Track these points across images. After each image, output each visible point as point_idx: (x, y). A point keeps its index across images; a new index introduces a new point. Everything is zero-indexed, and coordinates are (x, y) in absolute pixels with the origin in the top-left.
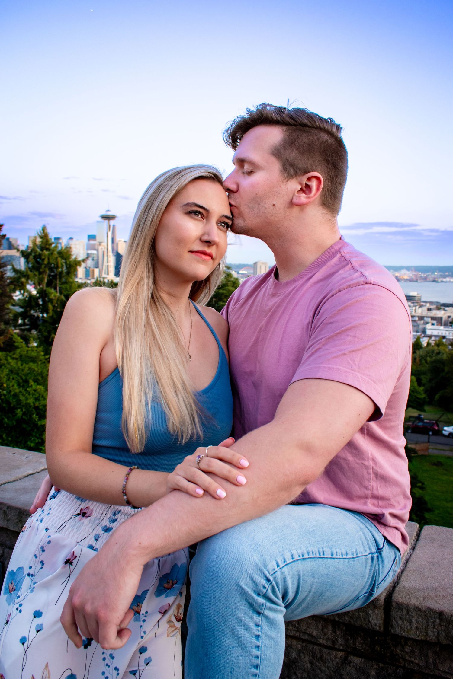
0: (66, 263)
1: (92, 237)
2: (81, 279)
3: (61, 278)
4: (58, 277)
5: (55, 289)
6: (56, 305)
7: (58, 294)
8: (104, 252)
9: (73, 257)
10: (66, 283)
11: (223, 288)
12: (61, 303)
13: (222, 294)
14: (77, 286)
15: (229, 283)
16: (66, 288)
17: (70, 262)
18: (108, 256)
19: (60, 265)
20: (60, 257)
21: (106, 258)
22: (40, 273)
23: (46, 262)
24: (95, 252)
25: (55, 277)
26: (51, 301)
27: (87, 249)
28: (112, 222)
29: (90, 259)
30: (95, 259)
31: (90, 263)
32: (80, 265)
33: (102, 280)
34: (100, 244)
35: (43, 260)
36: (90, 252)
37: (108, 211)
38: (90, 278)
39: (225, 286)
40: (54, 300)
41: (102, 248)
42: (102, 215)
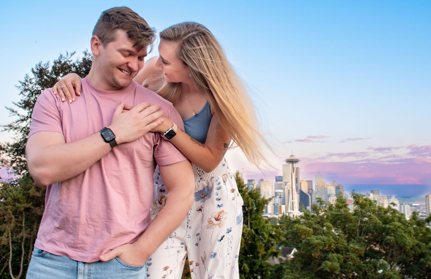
0: (255, 202)
1: (279, 179)
2: (270, 214)
3: (251, 214)
4: (249, 214)
6: (248, 238)
7: (249, 229)
8: (289, 190)
9: (262, 197)
10: (255, 219)
11: (390, 223)
12: (252, 236)
13: (389, 229)
14: (265, 221)
15: (396, 219)
16: (256, 224)
17: (259, 201)
18: (292, 194)
19: (250, 204)
20: (250, 197)
21: (291, 195)
24: (282, 191)
25: (246, 214)
27: (275, 189)
28: (296, 165)
29: (278, 197)
30: (282, 197)
31: (277, 200)
32: (267, 204)
33: (287, 214)
34: (286, 184)
36: (277, 191)
37: (292, 156)
38: (277, 213)
39: (392, 222)
40: (246, 233)
41: (287, 187)
42: (287, 160)
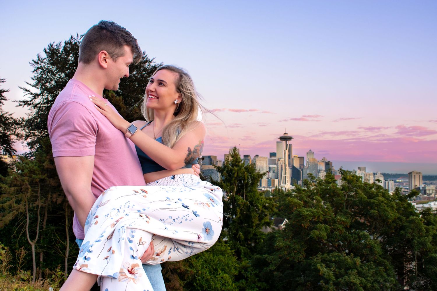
0: (251, 176)
1: (273, 155)
2: (264, 187)
3: (247, 188)
4: (245, 187)
5: (242, 196)
6: (243, 209)
7: (245, 201)
8: (282, 166)
9: (257, 172)
10: (250, 191)
11: (374, 198)
12: (247, 207)
13: (373, 203)
14: (259, 194)
15: (380, 194)
16: (251, 196)
17: (254, 175)
18: (285, 169)
19: (246, 178)
20: (246, 171)
21: (283, 170)
22: (231, 184)
23: (236, 175)
24: (275, 166)
25: (242, 187)
26: (239, 205)
27: (269, 164)
28: (289, 142)
29: (271, 171)
30: (275, 171)
31: (271, 174)
32: (262, 178)
33: (280, 188)
34: (279, 159)
35: (234, 174)
36: (271, 166)
37: (286, 133)
38: (271, 187)
39: (376, 197)
40: (241, 205)
41: (281, 163)
42: (281, 137)
